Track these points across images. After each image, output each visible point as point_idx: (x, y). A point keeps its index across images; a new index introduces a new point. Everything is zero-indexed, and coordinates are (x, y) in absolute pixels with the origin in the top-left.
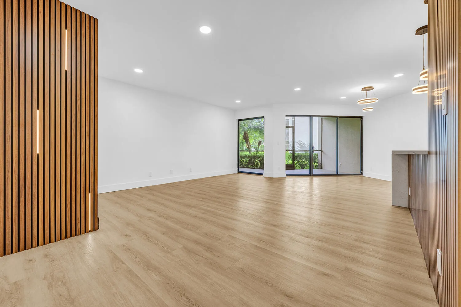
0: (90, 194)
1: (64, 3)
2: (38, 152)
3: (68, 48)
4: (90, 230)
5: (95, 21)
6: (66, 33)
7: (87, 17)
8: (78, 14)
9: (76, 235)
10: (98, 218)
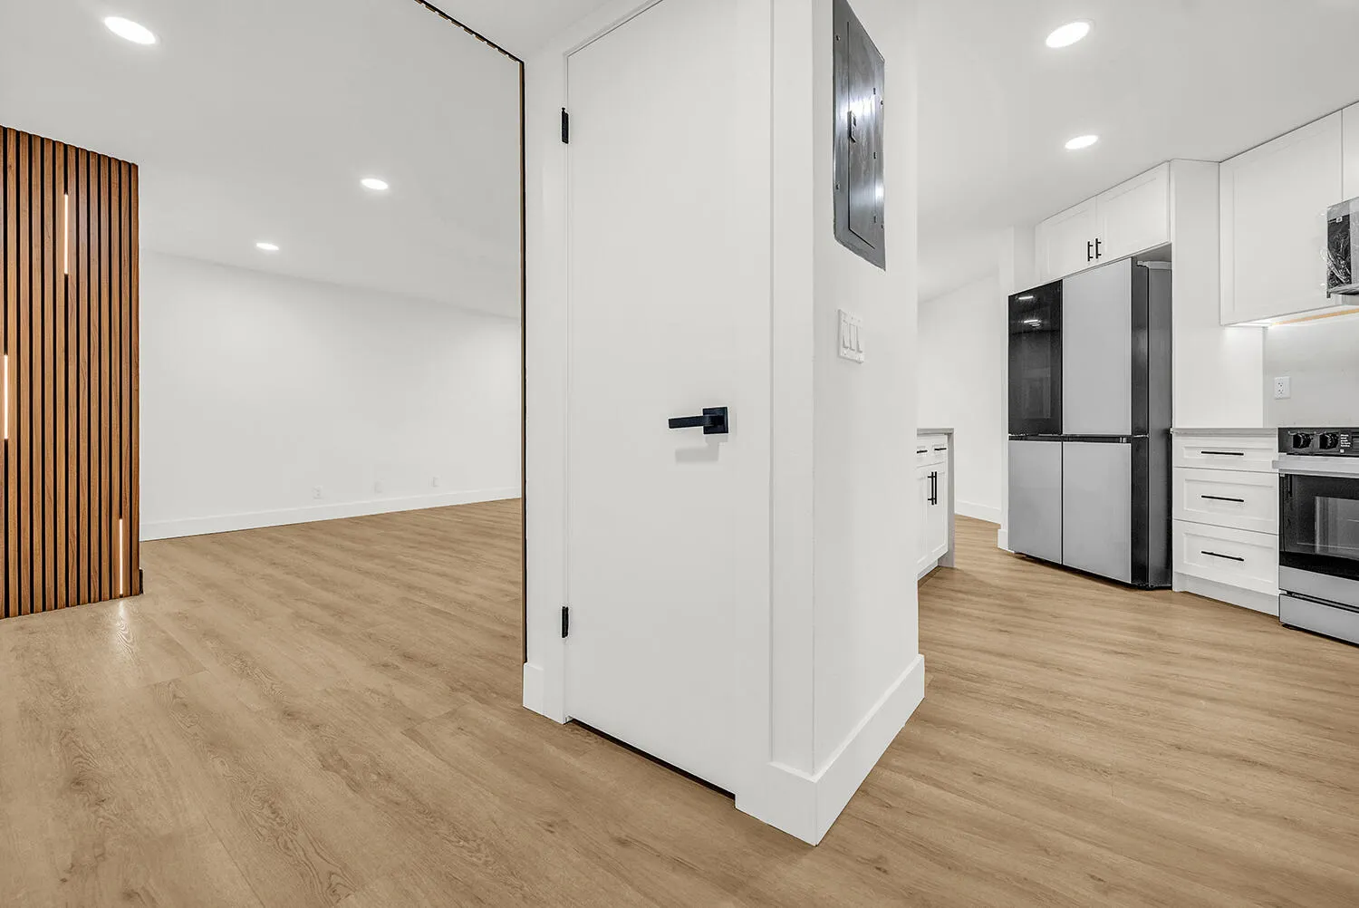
0: (121, 521)
1: (61, 143)
2: (6, 437)
3: (70, 231)
4: (121, 593)
5: (132, 169)
6: (66, 202)
7: (113, 163)
8: (93, 161)
9: (89, 601)
10: (141, 572)
